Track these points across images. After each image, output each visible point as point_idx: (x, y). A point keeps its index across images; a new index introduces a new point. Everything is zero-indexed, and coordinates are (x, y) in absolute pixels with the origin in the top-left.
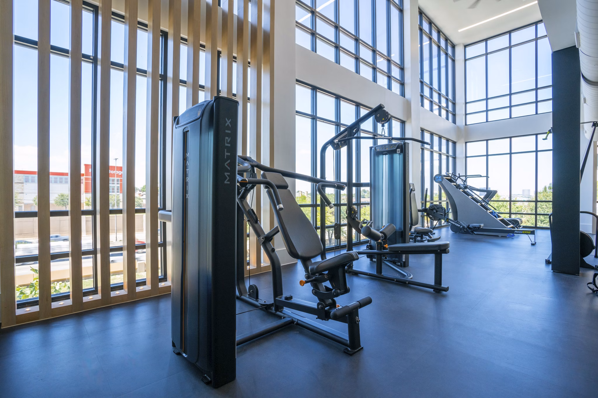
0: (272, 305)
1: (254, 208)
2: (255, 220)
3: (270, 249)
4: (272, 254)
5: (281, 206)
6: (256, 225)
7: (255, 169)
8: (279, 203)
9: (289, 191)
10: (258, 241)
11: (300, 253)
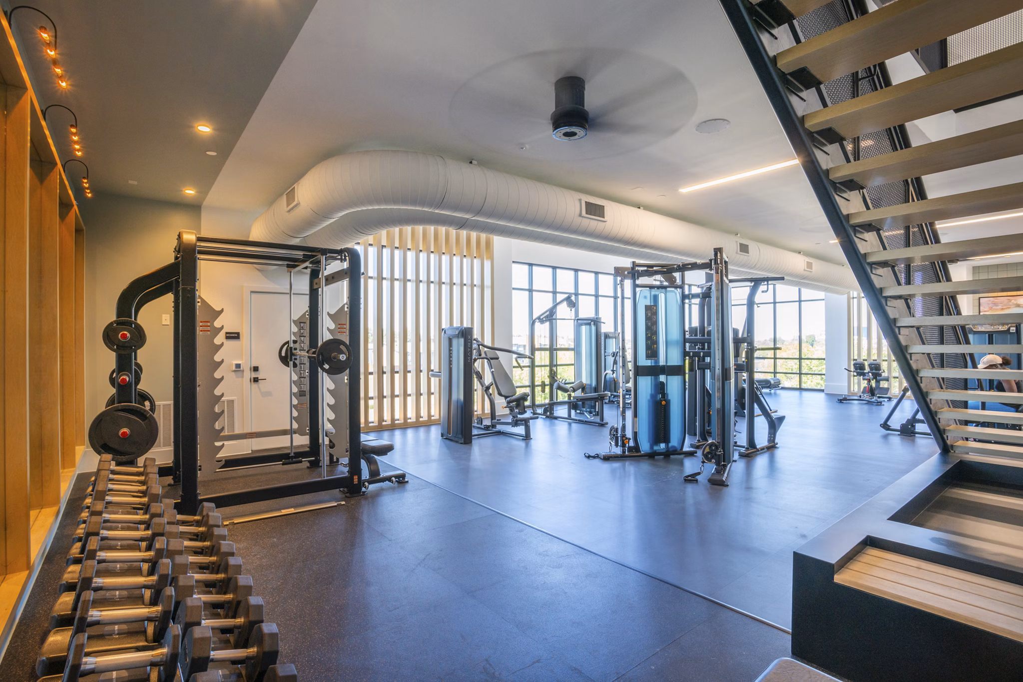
0: (490, 426)
1: (480, 370)
2: (480, 377)
3: (489, 394)
4: (490, 397)
5: (493, 370)
6: (481, 380)
7: (480, 346)
8: (492, 368)
9: (500, 361)
10: (482, 389)
11: (503, 394)
